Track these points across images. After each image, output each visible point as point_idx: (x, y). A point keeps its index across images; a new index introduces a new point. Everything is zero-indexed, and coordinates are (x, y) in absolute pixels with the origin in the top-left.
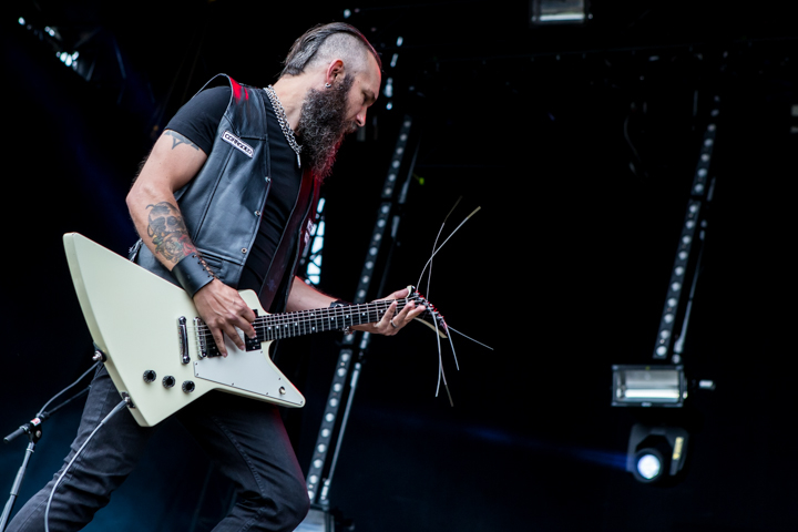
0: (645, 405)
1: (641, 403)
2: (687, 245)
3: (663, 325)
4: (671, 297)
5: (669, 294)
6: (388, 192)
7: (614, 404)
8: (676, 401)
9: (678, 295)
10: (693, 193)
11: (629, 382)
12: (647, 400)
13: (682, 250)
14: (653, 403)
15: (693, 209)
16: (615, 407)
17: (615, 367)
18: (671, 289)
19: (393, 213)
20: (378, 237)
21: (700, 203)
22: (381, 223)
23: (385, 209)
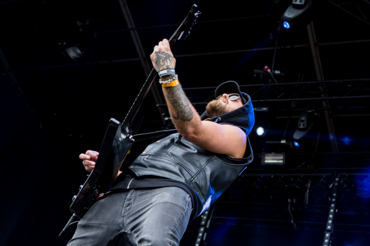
6: (203, 223)
10: (327, 229)
15: (327, 235)
19: (205, 231)
20: (199, 240)
21: (330, 233)
22: (200, 235)
23: (202, 229)
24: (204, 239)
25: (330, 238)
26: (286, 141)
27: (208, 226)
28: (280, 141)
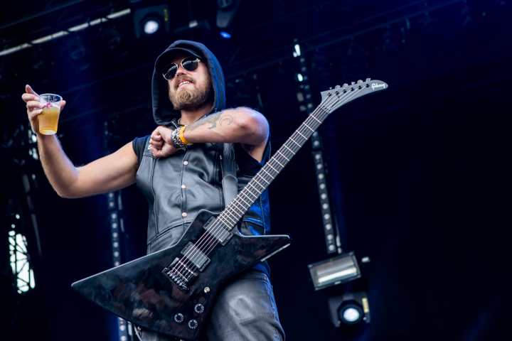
0: (337, 283)
1: (334, 283)
2: (323, 179)
3: (326, 232)
4: (325, 214)
5: (323, 212)
6: (112, 204)
7: (317, 289)
8: (356, 274)
9: (329, 211)
10: (314, 147)
11: (319, 273)
12: (336, 279)
13: (321, 183)
14: (342, 281)
15: (318, 157)
16: (318, 291)
17: (310, 266)
18: (323, 209)
19: (119, 217)
20: (115, 235)
21: (320, 152)
22: (115, 226)
23: (114, 216)
24: (123, 229)
25: (324, 160)
26: (198, 22)
27: (120, 207)
28: (188, 24)
